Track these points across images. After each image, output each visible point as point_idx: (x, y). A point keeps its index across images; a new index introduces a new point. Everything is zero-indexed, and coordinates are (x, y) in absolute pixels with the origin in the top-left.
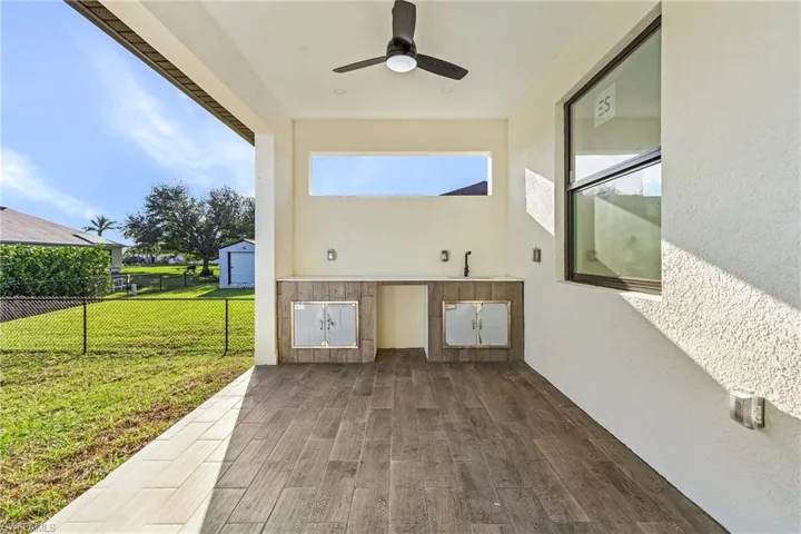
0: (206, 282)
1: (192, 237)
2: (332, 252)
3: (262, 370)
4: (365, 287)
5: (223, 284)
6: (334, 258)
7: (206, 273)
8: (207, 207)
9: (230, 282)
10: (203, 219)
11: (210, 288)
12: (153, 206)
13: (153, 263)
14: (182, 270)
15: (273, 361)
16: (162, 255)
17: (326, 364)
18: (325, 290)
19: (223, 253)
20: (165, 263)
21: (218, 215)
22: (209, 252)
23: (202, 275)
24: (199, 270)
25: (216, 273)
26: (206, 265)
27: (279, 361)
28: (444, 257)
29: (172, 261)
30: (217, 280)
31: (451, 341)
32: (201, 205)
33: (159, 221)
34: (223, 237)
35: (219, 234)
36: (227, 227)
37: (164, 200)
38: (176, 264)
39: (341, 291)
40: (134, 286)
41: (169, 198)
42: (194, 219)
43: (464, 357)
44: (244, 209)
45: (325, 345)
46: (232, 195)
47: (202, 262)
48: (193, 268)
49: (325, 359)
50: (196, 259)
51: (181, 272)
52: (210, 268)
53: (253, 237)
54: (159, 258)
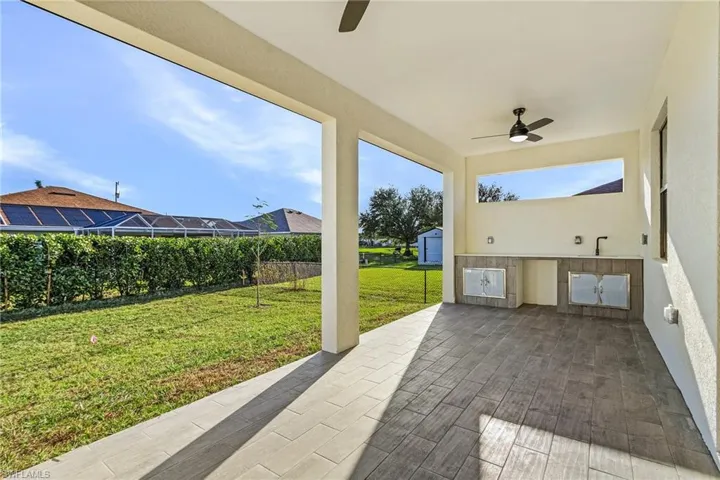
0: (409, 260)
1: (399, 226)
2: (492, 238)
3: (446, 304)
4: (510, 261)
5: (421, 262)
6: (492, 242)
7: (408, 253)
8: (409, 202)
9: (425, 260)
10: (406, 212)
11: (412, 264)
12: (375, 205)
13: (372, 245)
14: (391, 251)
15: (453, 301)
16: (379, 240)
17: (483, 306)
18: (484, 262)
19: (420, 238)
20: (380, 246)
21: (416, 208)
22: (410, 237)
23: (404, 255)
24: (403, 250)
25: (415, 254)
26: (408, 247)
27: (456, 301)
28: (578, 241)
29: (384, 244)
30: (416, 259)
31: (575, 299)
32: (404, 201)
33: (378, 215)
34: (421, 224)
35: (417, 223)
36: (423, 217)
37: (382, 199)
38: (387, 247)
39: (494, 262)
40: (366, 261)
41: (385, 199)
42: (399, 213)
43: (586, 312)
44: (436, 202)
45: (483, 295)
46: (426, 191)
47: (404, 245)
48: (399, 249)
49: (483, 303)
50: (401, 242)
51: (391, 253)
52: (411, 249)
53: (441, 225)
54: (376, 242)
